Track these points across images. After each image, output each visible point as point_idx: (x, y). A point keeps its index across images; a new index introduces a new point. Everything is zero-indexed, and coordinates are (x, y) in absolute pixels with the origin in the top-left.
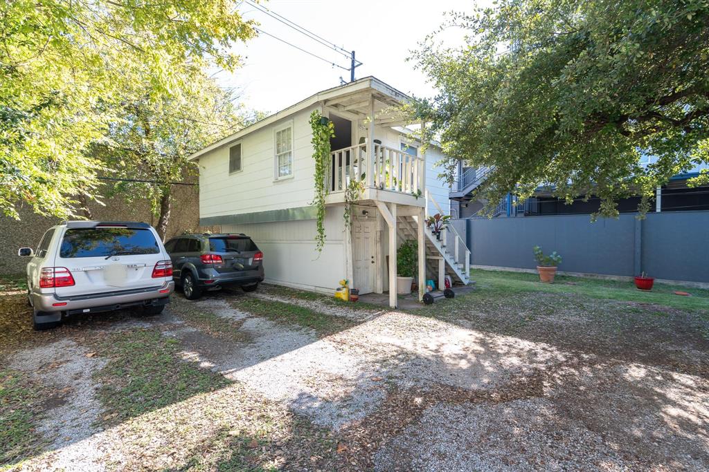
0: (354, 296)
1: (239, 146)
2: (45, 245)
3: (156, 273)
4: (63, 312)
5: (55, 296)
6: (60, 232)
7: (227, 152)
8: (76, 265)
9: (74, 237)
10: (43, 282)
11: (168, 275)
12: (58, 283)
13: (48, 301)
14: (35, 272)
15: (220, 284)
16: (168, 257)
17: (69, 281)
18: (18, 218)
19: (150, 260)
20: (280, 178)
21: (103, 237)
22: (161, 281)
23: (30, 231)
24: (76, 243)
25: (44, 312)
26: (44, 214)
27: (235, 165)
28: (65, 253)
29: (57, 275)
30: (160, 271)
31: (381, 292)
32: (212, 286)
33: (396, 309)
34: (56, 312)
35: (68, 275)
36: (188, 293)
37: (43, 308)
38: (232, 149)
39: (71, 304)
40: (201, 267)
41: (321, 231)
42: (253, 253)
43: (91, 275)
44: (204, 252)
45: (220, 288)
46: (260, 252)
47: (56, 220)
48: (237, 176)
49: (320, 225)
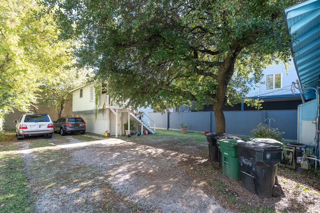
0: (108, 135)
1: (82, 89)
2: (21, 120)
3: (48, 127)
4: (25, 135)
5: (23, 131)
6: (24, 116)
7: (79, 91)
8: (28, 124)
9: (28, 117)
10: (20, 128)
11: (52, 127)
12: (23, 128)
13: (21, 132)
14: (18, 126)
15: (70, 131)
16: (52, 123)
17: (26, 128)
18: (13, 112)
19: (47, 123)
20: (91, 101)
21: (37, 117)
22: (50, 129)
23: (17, 115)
24: (29, 119)
25: (20, 135)
26: (21, 111)
27: (81, 95)
28: (25, 121)
29: (23, 126)
30: (50, 126)
31: (121, 135)
32: (68, 132)
33: (117, 138)
34: (23, 135)
35: (26, 126)
36: (62, 134)
37: (20, 134)
38: (81, 90)
39: (26, 133)
40: (65, 126)
41: (96, 116)
42: (82, 123)
43: (31, 126)
44: (66, 122)
45: (71, 133)
46: (85, 122)
47: (24, 113)
48: (82, 98)
49: (96, 115)
